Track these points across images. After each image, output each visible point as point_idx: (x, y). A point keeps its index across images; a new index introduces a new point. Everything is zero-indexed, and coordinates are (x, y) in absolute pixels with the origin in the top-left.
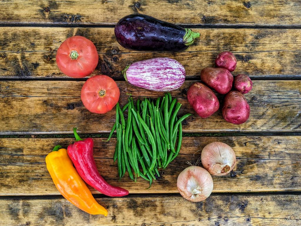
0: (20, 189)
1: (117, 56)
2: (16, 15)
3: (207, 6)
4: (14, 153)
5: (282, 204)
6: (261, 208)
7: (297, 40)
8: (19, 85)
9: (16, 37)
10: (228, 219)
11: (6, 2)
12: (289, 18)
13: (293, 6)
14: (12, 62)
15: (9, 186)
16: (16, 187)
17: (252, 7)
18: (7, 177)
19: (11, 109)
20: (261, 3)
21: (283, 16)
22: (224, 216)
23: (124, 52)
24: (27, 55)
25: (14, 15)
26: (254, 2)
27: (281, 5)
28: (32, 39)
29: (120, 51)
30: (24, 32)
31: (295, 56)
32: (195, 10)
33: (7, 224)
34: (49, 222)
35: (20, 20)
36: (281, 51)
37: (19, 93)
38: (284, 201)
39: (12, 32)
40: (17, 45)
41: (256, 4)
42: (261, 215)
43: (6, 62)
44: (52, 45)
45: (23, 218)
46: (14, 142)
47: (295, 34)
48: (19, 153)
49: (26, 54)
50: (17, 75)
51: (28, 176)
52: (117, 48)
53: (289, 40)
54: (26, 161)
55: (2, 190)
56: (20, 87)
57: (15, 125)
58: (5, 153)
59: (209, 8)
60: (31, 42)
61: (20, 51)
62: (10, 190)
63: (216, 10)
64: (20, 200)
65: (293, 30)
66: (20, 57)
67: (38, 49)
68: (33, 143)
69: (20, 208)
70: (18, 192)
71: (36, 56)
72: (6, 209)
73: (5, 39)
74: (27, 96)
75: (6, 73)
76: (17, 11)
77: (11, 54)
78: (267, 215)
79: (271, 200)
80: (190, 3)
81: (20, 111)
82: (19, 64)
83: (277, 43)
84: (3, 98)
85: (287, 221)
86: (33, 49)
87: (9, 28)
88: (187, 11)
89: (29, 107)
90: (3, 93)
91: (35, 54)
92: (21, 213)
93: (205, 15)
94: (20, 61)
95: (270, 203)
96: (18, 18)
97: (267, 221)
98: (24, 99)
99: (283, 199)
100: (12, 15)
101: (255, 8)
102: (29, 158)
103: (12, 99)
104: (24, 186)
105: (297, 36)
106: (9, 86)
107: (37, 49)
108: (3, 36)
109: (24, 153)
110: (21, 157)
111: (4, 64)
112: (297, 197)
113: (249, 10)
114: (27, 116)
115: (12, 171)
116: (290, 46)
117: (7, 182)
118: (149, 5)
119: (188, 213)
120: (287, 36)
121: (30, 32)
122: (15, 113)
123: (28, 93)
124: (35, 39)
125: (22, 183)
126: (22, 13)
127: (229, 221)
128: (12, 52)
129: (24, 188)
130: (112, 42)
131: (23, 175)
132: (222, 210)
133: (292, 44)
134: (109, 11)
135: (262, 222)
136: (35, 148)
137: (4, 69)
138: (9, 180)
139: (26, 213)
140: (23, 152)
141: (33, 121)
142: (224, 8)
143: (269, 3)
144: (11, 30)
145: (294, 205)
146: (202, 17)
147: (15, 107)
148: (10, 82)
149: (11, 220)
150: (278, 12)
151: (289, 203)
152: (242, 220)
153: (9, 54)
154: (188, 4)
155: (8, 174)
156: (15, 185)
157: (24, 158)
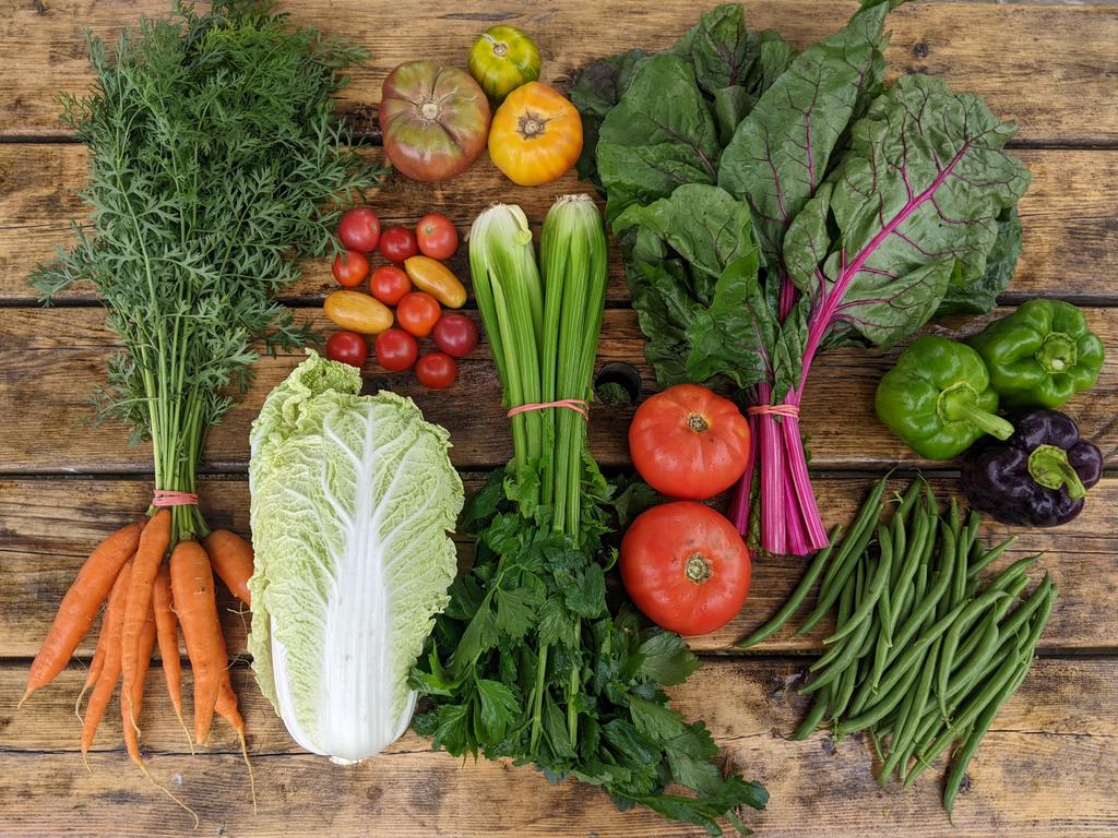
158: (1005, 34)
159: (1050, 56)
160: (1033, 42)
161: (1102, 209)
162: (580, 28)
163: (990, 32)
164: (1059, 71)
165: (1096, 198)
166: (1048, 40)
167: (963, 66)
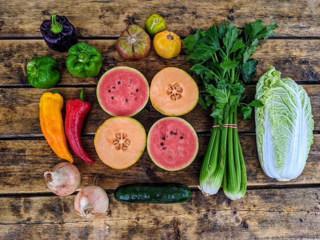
0: (22, 187)
1: (113, 64)
2: (21, 29)
3: (195, 20)
4: (17, 154)
5: (266, 198)
6: (247, 201)
7: (277, 49)
8: (23, 92)
9: (20, 49)
10: (216, 212)
11: (12, 18)
13: (272, 19)
14: (17, 71)
15: (12, 184)
16: (18, 185)
17: (235, 20)
18: (10, 176)
19: (15, 114)
20: (244, 17)
22: (211, 209)
23: (120, 61)
26: (237, 16)
28: (35, 51)
29: (116, 60)
30: (28, 44)
31: (275, 63)
32: (184, 23)
33: (9, 220)
34: (48, 217)
35: (25, 34)
36: (262, 59)
37: (22, 99)
38: (268, 194)
39: (17, 44)
40: (22, 56)
41: (239, 18)
42: (246, 207)
43: (11, 71)
44: (54, 55)
45: (24, 214)
46: (17, 144)
47: (274, 44)
48: (21, 154)
50: (21, 83)
51: (29, 175)
52: (114, 57)
53: (269, 50)
54: (27, 161)
55: (5, 189)
56: (23, 93)
57: (18, 128)
58: (8, 154)
59: (196, 21)
60: (34, 53)
61: (24, 61)
62: (13, 188)
63: (202, 24)
64: (22, 197)
65: (272, 40)
66: (24, 67)
68: (34, 144)
69: (22, 204)
70: (20, 190)
72: (9, 206)
73: (10, 50)
74: (30, 102)
75: (11, 81)
76: (22, 26)
77: (15, 64)
78: (252, 208)
79: (255, 194)
80: (180, 18)
81: (23, 115)
82: (23, 73)
83: (258, 52)
84: (8, 103)
85: (270, 213)
87: (14, 40)
88: (177, 25)
89: (32, 112)
90: (7, 99)
92: (22, 210)
93: (193, 28)
94: (24, 70)
95: (255, 196)
96: (23, 31)
97: (252, 214)
98: (27, 104)
99: (266, 193)
100: (18, 29)
101: (238, 21)
102: (30, 159)
103: (16, 104)
104: (26, 184)
105: (276, 46)
106: (13, 93)
108: (9, 48)
109: (26, 154)
110: (23, 157)
111: (9, 73)
112: (279, 191)
114: (30, 119)
115: (15, 170)
116: (270, 55)
117: (9, 181)
118: (142, 20)
119: (179, 207)
120: (268, 46)
121: (34, 44)
122: (18, 117)
123: (31, 99)
124: (38, 50)
125: (24, 182)
126: (27, 27)
127: (217, 214)
128: (17, 62)
129: (26, 186)
130: (109, 52)
131: (24, 174)
132: (210, 204)
133: (272, 52)
134: (105, 25)
135: (247, 215)
136: (37, 149)
137: (9, 78)
138: (11, 178)
139: (27, 209)
141: (35, 125)
142: (210, 22)
143: (250, 17)
144: (16, 43)
145: (277, 198)
146: (190, 30)
147: (19, 112)
148: (15, 89)
149: (13, 217)
151: (272, 196)
152: (229, 213)
153: (14, 65)
154: (178, 19)
155: (11, 173)
156: (17, 183)
157: (26, 158)
158: (256, 6)
159: (269, 12)
160: (264, 8)
161: (285, 56)
162: (132, 5)
163: (251, 5)
164: (272, 16)
165: (283, 53)
166: (268, 8)
167: (244, 15)
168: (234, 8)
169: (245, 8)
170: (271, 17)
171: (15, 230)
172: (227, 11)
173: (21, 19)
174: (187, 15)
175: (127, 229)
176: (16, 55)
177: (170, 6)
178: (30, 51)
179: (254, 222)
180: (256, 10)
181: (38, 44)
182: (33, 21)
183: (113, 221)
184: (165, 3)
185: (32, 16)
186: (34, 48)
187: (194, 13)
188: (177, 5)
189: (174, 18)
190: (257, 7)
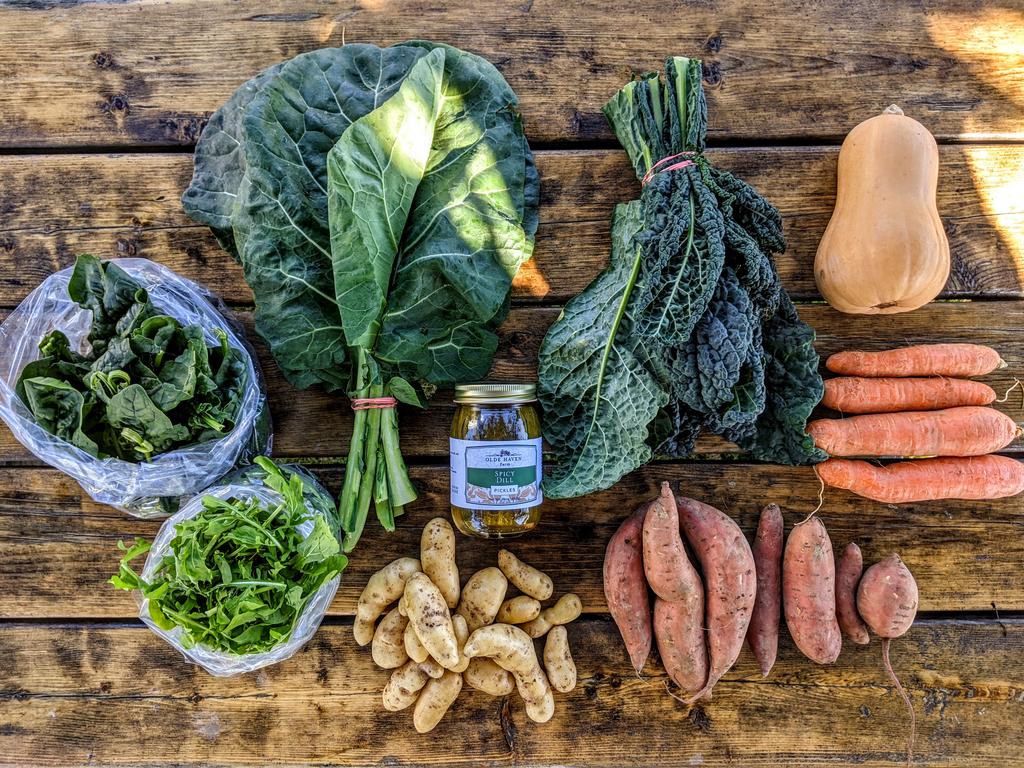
0: (80, 601)
2: (35, 121)
3: (588, 80)
4: (58, 510)
9: (37, 188)
12: (835, 112)
13: (850, 73)
14: (34, 262)
15: (53, 594)
16: (70, 598)
17: (723, 79)
18: (46, 571)
20: (754, 66)
21: (817, 107)
24: (71, 240)
25: (26, 122)
26: (730, 64)
27: (815, 72)
28: (82, 193)
30: (58, 171)
32: (552, 93)
33: (54, 687)
34: (158, 684)
35: (46, 136)
39: (27, 172)
40: (44, 210)
41: (739, 69)
43: (17, 261)
44: (139, 208)
45: (93, 672)
46: (56, 481)
48: (71, 510)
49: (68, 237)
51: (98, 570)
54: (90, 532)
55: (35, 605)
58: (33, 510)
59: (595, 86)
60: (79, 202)
61: (53, 227)
62: (56, 605)
64: (82, 629)
66: (54, 247)
67: (102, 222)
69: (84, 647)
70: (77, 610)
71: (96, 243)
72: (49, 651)
73: (8, 192)
75: (19, 292)
76: (35, 109)
77: (27, 238)
80: (538, 73)
82: (53, 268)
83: (791, 192)
85: (778, 689)
86: (86, 222)
87: (16, 159)
88: (528, 98)
91: (93, 237)
92: (86, 661)
93: (580, 108)
94: (54, 257)
96: (39, 128)
97: (726, 689)
100: (23, 120)
101: (734, 84)
102: (97, 524)
104: (91, 594)
107: (97, 222)
108: (2, 183)
109: (84, 510)
110: (76, 519)
113: (714, 88)
115: (58, 556)
117: (45, 584)
121: (77, 172)
124: (91, 192)
125: (86, 588)
126: (52, 113)
127: (622, 687)
128: (32, 230)
129: (90, 599)
131: (84, 567)
137: (14, 281)
138: (49, 578)
139: (99, 660)
140: (81, 508)
143: (777, 65)
144: (22, 166)
146: (572, 117)
149: (63, 678)
150: (804, 95)
153: (23, 240)
154: (531, 76)
155: (48, 565)
156: (67, 592)
157: (86, 522)
168: (726, 34)
169: (763, 32)
170: (849, 66)
171: (74, 712)
172: (699, 44)
173: (30, 84)
174: (562, 62)
175: (373, 720)
176: (27, 209)
177: (508, 30)
178: (67, 193)
179: (729, 712)
180: (799, 41)
181: (91, 172)
182: (68, 93)
183: (332, 697)
184: (492, 19)
185: (61, 72)
186: (78, 184)
187: (588, 55)
188: (533, 24)
189: (522, 75)
190: (805, 29)
